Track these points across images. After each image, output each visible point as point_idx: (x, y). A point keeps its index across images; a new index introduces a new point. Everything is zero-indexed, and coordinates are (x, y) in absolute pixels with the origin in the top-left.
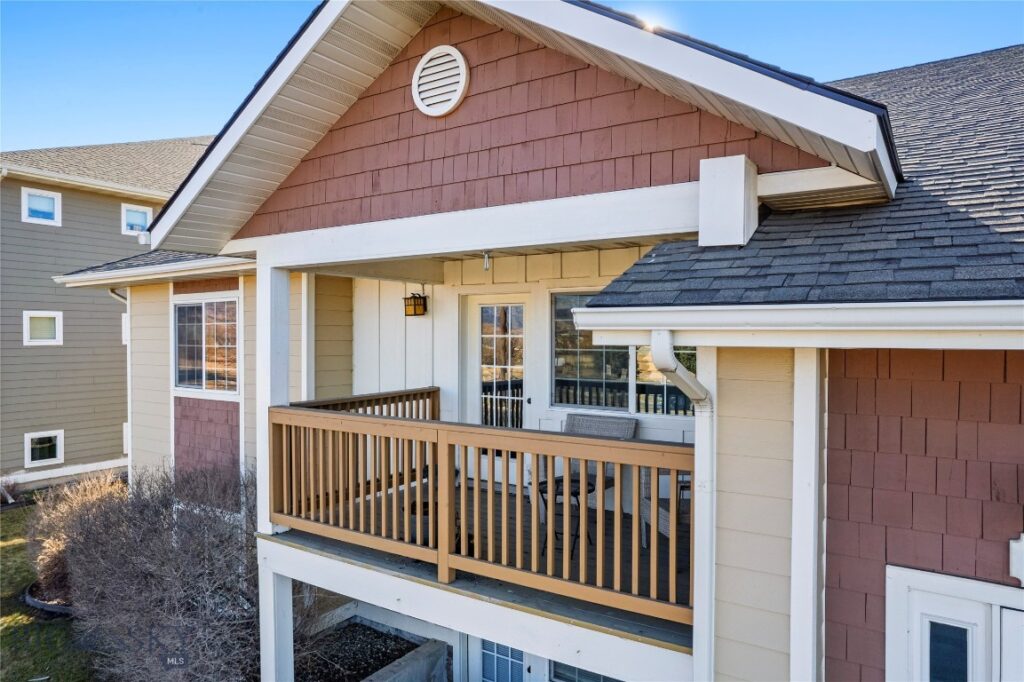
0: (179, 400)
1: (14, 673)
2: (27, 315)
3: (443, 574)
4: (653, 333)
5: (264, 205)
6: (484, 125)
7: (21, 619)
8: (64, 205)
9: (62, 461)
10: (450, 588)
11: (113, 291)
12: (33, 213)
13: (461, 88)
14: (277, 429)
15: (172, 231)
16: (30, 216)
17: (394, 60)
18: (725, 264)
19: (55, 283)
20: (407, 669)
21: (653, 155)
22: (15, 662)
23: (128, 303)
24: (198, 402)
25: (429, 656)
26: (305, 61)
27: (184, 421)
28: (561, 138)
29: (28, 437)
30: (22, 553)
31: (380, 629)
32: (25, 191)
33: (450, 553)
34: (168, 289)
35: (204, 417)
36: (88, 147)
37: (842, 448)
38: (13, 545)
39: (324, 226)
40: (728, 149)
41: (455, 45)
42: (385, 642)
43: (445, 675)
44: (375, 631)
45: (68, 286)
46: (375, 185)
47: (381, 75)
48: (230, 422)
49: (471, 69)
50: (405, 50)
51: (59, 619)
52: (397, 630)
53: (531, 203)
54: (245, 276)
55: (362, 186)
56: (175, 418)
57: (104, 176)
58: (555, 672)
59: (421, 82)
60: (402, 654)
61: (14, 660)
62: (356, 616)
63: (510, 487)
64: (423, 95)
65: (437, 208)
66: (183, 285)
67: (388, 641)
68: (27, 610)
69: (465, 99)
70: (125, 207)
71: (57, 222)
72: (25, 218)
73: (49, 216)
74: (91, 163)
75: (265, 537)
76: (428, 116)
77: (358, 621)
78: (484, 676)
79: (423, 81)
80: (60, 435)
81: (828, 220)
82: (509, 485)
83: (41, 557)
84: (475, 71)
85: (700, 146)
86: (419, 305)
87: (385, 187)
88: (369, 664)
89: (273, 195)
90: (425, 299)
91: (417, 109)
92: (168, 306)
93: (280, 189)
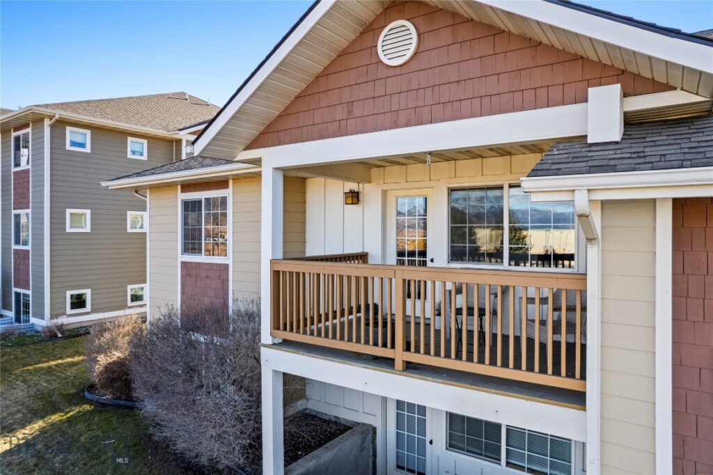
0: (184, 264)
1: (90, 439)
2: (69, 211)
3: (399, 365)
4: (576, 191)
5: (268, 127)
6: (429, 71)
7: (87, 407)
8: (92, 138)
9: (89, 310)
10: (404, 373)
11: (136, 192)
12: (73, 144)
13: (413, 48)
14: (276, 275)
15: (209, 144)
16: (71, 146)
17: (364, 30)
18: (611, 152)
19: (102, 187)
20: (350, 441)
21: (537, 90)
22: (90, 432)
23: (148, 200)
24: (198, 265)
25: (362, 433)
26: (311, 31)
27: (188, 278)
28: (484, 78)
29: (69, 293)
30: (75, 368)
31: (324, 417)
32: (68, 129)
33: (403, 350)
34: (177, 189)
35: (203, 275)
36: (107, 100)
37: (682, 273)
38: (68, 363)
39: (313, 139)
40: (602, 82)
41: (408, 20)
42: (328, 425)
43: (371, 447)
44: (320, 419)
45: (110, 188)
46: (350, 112)
47: (354, 40)
48: (221, 277)
49: (419, 35)
50: (371, 24)
51: (110, 407)
52: (336, 417)
53: (462, 121)
54: (233, 179)
55: (341, 113)
56: (182, 276)
57: (118, 119)
58: (450, 443)
59: (384, 44)
60: (342, 433)
61: (89, 430)
62: (306, 409)
63: (417, 319)
64: (386, 53)
65: (395, 125)
66: (187, 186)
67: (331, 424)
68: (89, 402)
69: (415, 54)
70: (130, 139)
71: (88, 149)
72: (68, 147)
73: (83, 145)
74: (109, 111)
75: (266, 346)
76: (388, 66)
77: (308, 412)
78: (397, 448)
79: (384, 43)
80: (88, 293)
81: (670, 126)
82: (415, 317)
83: (97, 367)
84: (422, 36)
85: (582, 81)
86: (354, 197)
87: (356, 114)
88: (321, 439)
89: (274, 120)
90: (358, 193)
91: (381, 61)
92: (177, 201)
93: (279, 116)
